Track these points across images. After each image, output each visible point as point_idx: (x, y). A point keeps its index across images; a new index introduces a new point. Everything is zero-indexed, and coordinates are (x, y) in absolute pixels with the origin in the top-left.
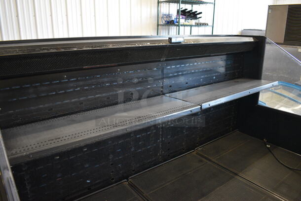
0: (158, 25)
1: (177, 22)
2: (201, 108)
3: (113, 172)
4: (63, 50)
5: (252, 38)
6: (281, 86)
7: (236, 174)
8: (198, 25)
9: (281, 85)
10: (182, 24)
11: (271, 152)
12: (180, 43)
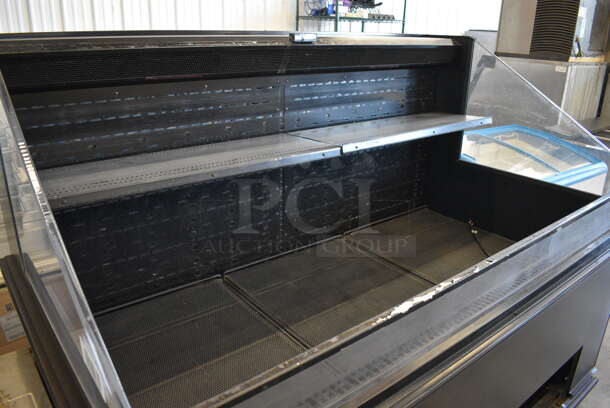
0: (298, 18)
1: (334, 12)
2: (341, 150)
3: (196, 260)
4: (113, 48)
5: (450, 40)
6: (517, 134)
7: (408, 271)
8: (373, 18)
9: (517, 131)
10: (343, 15)
11: (478, 242)
12: (310, 43)
